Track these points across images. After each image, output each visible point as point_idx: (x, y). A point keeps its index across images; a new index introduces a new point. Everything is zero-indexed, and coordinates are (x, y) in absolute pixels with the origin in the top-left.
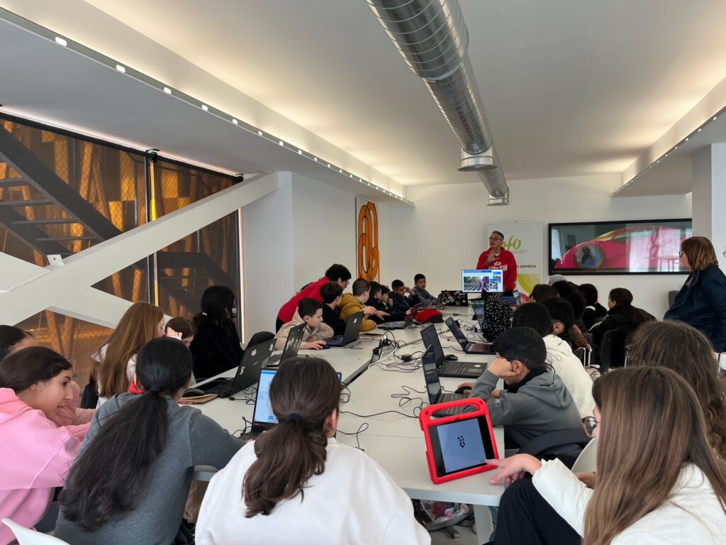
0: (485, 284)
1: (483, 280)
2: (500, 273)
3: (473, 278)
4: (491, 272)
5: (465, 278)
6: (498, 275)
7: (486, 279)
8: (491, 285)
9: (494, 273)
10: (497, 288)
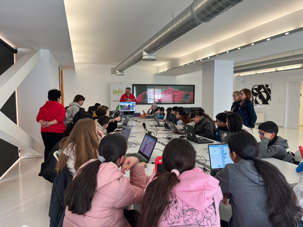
0: (129, 108)
1: (128, 106)
2: (134, 103)
3: (124, 105)
4: (131, 103)
5: (121, 105)
6: (134, 104)
7: (129, 106)
8: (131, 108)
9: (132, 103)
10: (133, 109)
